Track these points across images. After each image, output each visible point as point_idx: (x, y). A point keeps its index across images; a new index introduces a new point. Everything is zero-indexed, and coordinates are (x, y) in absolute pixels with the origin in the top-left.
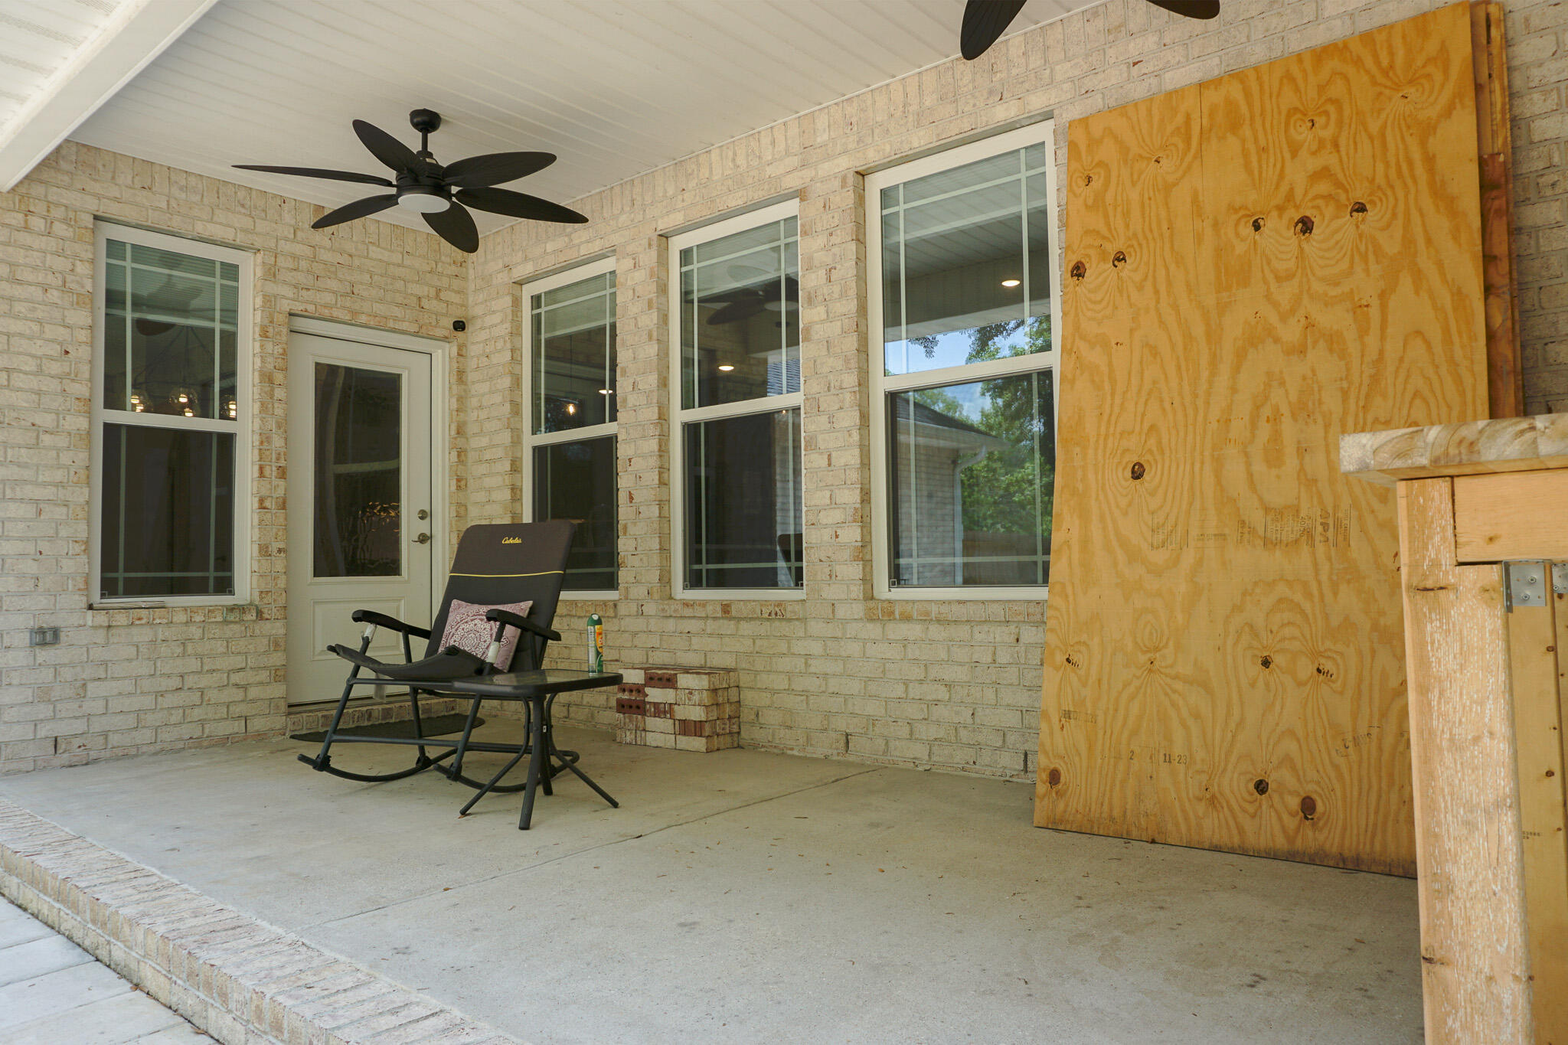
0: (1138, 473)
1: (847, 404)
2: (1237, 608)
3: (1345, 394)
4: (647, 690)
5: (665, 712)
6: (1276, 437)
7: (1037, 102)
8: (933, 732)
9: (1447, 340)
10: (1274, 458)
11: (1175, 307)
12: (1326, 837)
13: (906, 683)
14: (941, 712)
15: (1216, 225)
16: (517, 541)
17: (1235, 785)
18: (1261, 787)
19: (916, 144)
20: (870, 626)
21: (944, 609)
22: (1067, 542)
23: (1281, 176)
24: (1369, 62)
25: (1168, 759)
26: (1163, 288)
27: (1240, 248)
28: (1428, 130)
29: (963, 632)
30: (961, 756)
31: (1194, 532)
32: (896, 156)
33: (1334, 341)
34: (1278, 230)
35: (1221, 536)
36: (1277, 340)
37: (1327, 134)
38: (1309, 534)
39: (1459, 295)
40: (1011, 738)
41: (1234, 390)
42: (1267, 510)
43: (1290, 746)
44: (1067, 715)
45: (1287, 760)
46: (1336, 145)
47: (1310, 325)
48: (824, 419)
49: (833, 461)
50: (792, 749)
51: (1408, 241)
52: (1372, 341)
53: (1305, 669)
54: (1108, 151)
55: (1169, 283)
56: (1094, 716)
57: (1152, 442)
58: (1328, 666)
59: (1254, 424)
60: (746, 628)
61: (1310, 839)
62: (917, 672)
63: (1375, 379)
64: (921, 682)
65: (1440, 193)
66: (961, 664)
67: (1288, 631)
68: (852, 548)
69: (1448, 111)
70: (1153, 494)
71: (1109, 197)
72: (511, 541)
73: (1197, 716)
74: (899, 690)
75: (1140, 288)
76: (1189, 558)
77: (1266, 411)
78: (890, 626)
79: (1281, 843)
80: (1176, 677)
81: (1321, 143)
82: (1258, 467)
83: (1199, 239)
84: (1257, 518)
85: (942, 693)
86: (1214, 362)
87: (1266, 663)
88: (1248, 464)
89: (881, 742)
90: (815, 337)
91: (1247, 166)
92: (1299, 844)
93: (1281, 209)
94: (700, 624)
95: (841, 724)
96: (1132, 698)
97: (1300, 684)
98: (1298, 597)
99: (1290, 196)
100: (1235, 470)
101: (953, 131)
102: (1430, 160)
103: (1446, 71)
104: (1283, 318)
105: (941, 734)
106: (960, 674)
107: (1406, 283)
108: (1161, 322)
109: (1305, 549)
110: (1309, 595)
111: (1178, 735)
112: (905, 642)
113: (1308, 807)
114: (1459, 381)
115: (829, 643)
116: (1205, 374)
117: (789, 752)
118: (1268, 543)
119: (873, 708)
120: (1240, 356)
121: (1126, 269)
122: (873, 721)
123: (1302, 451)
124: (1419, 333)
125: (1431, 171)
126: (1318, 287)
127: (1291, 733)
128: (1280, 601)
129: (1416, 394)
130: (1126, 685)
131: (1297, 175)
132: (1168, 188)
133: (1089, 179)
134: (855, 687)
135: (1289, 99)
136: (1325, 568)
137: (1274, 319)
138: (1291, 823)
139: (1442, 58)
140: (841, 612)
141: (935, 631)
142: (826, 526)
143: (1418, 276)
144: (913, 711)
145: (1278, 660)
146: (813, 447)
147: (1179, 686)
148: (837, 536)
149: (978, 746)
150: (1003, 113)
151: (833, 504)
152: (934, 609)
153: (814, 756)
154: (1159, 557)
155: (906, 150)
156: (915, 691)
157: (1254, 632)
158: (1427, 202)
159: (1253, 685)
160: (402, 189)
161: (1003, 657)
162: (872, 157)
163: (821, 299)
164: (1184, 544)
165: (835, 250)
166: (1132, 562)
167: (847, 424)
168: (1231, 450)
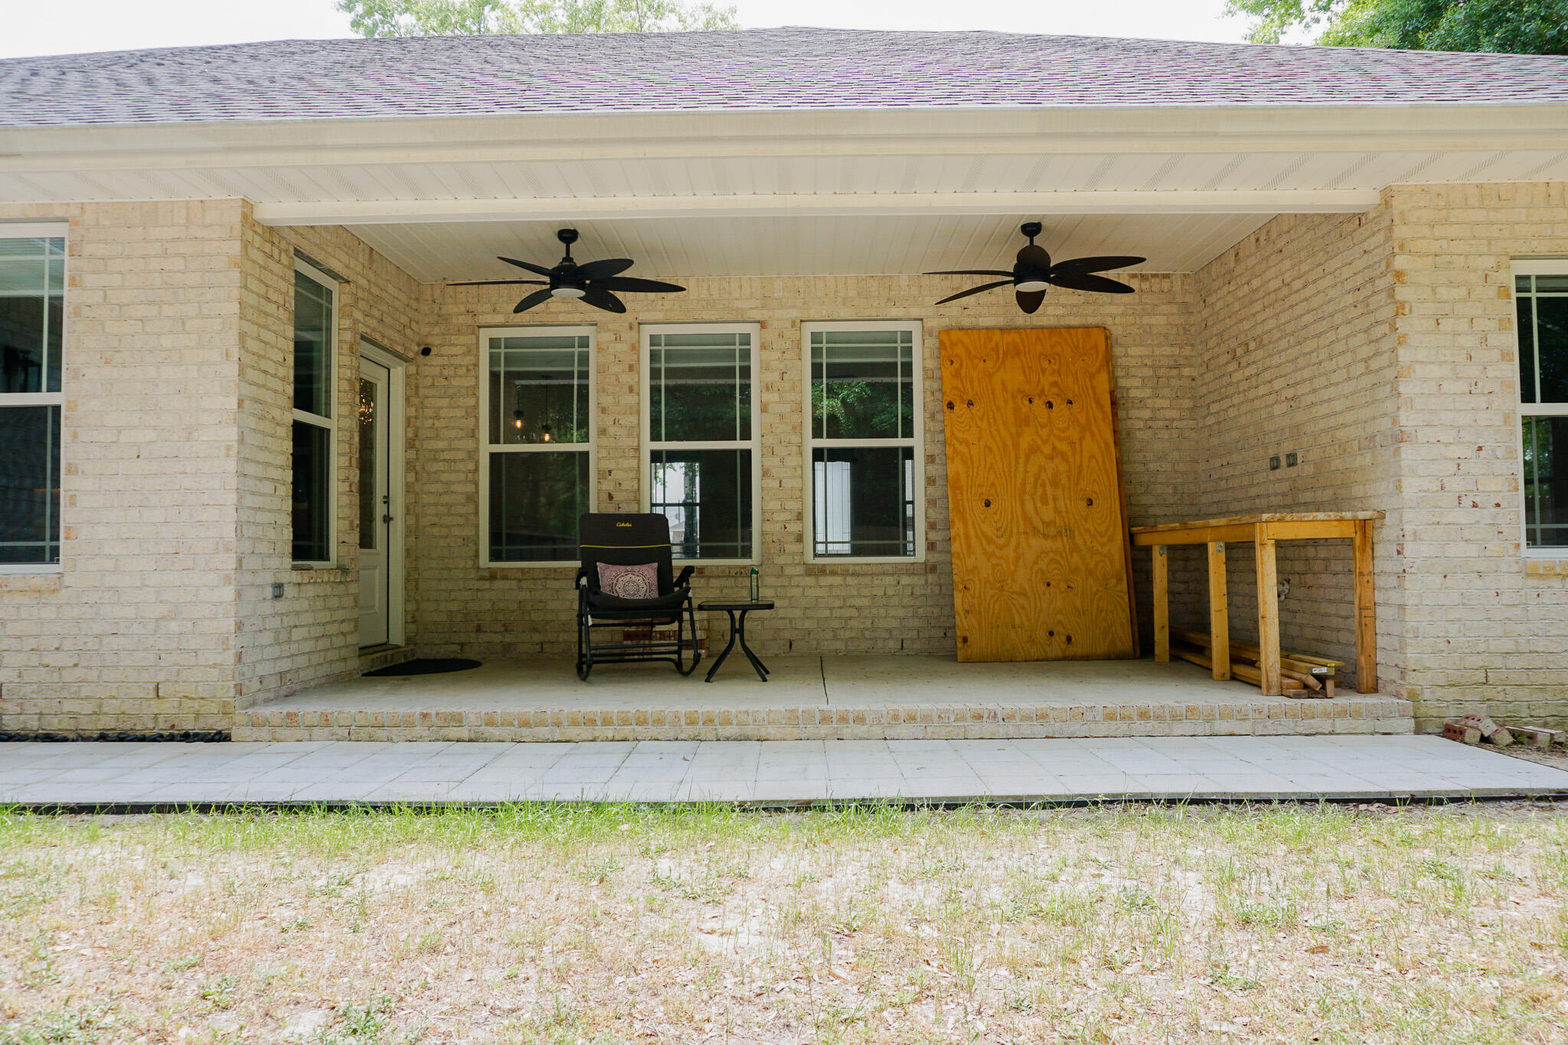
0: (988, 504)
1: (793, 453)
2: (1035, 563)
3: (1069, 477)
6: (1045, 493)
7: (915, 312)
8: (848, 634)
9: (1104, 461)
10: (1044, 501)
11: (998, 430)
12: (1076, 649)
13: (831, 609)
14: (854, 623)
15: (1013, 396)
16: (628, 525)
17: (1041, 634)
18: (1051, 634)
20: (808, 579)
21: (857, 568)
22: (958, 535)
23: (1039, 381)
24: (1069, 341)
25: (1014, 627)
26: (992, 421)
27: (1024, 410)
28: (1092, 377)
29: (867, 580)
30: (863, 646)
31: (1015, 531)
33: (1063, 456)
34: (1039, 405)
35: (1026, 533)
36: (1042, 452)
37: (1056, 367)
38: (1060, 533)
39: (1106, 444)
40: (895, 633)
41: (1026, 471)
42: (1043, 523)
43: (1060, 617)
44: (968, 612)
45: (1060, 622)
46: (1059, 373)
47: (1054, 448)
48: (777, 460)
49: (783, 484)
51: (1088, 420)
52: (1077, 457)
53: (1063, 586)
54: (960, 350)
55: (995, 420)
56: (980, 613)
57: (993, 491)
58: (1072, 585)
59: (1036, 488)
60: (715, 583)
61: (1071, 651)
62: (838, 603)
63: (1080, 472)
64: (841, 608)
65: (1097, 401)
66: (865, 597)
67: (1056, 571)
68: (796, 534)
69: (1099, 371)
70: (995, 513)
71: (963, 373)
72: (623, 525)
73: (1023, 608)
74: (827, 613)
75: (982, 419)
76: (1013, 542)
77: (1040, 482)
78: (821, 578)
79: (1060, 654)
80: (1013, 592)
81: (1054, 371)
82: (1039, 505)
83: (1006, 401)
84: (1040, 526)
85: (854, 613)
86: (1017, 458)
87: (1049, 585)
88: (1035, 504)
89: (815, 642)
90: (770, 410)
91: (1024, 373)
92: (1067, 654)
93: (1040, 396)
95: (787, 635)
96: (995, 602)
97: (1062, 592)
98: (1059, 558)
99: (1043, 391)
100: (1029, 506)
101: (866, 314)
102: (1093, 388)
103: (1097, 352)
104: (1044, 443)
105: (853, 634)
106: (866, 602)
107: (1088, 435)
108: (992, 437)
109: (1059, 540)
110: (1062, 557)
111: (1017, 616)
112: (831, 586)
113: (1069, 639)
114: (1108, 477)
115: (779, 589)
116: (1013, 464)
118: (1046, 536)
119: (808, 624)
120: (1028, 458)
121: (974, 409)
122: (809, 632)
123: (1055, 499)
124: (1094, 457)
125: (1095, 393)
126: (1056, 432)
127: (1060, 612)
128: (1052, 560)
129: (1094, 480)
130: (992, 597)
131: (1046, 381)
132: (990, 375)
133: (952, 362)
134: (798, 613)
135: (1039, 348)
136: (1067, 548)
137: (1040, 442)
138: (1064, 646)
139: (1095, 347)
140: (788, 571)
141: (849, 580)
142: (778, 522)
143: (1093, 435)
144: (835, 624)
145: (1053, 583)
146: (769, 477)
147: (1015, 596)
148: (785, 528)
149: (875, 639)
150: (894, 312)
151: (783, 509)
152: (851, 569)
153: (767, 655)
154: (1001, 541)
156: (837, 613)
157: (1043, 573)
158: (1094, 405)
159: (1044, 594)
160: (554, 286)
161: (890, 592)
162: (813, 314)
163: (776, 389)
164: (1011, 536)
165: (786, 362)
166: (989, 543)
167: (793, 464)
168: (1027, 497)
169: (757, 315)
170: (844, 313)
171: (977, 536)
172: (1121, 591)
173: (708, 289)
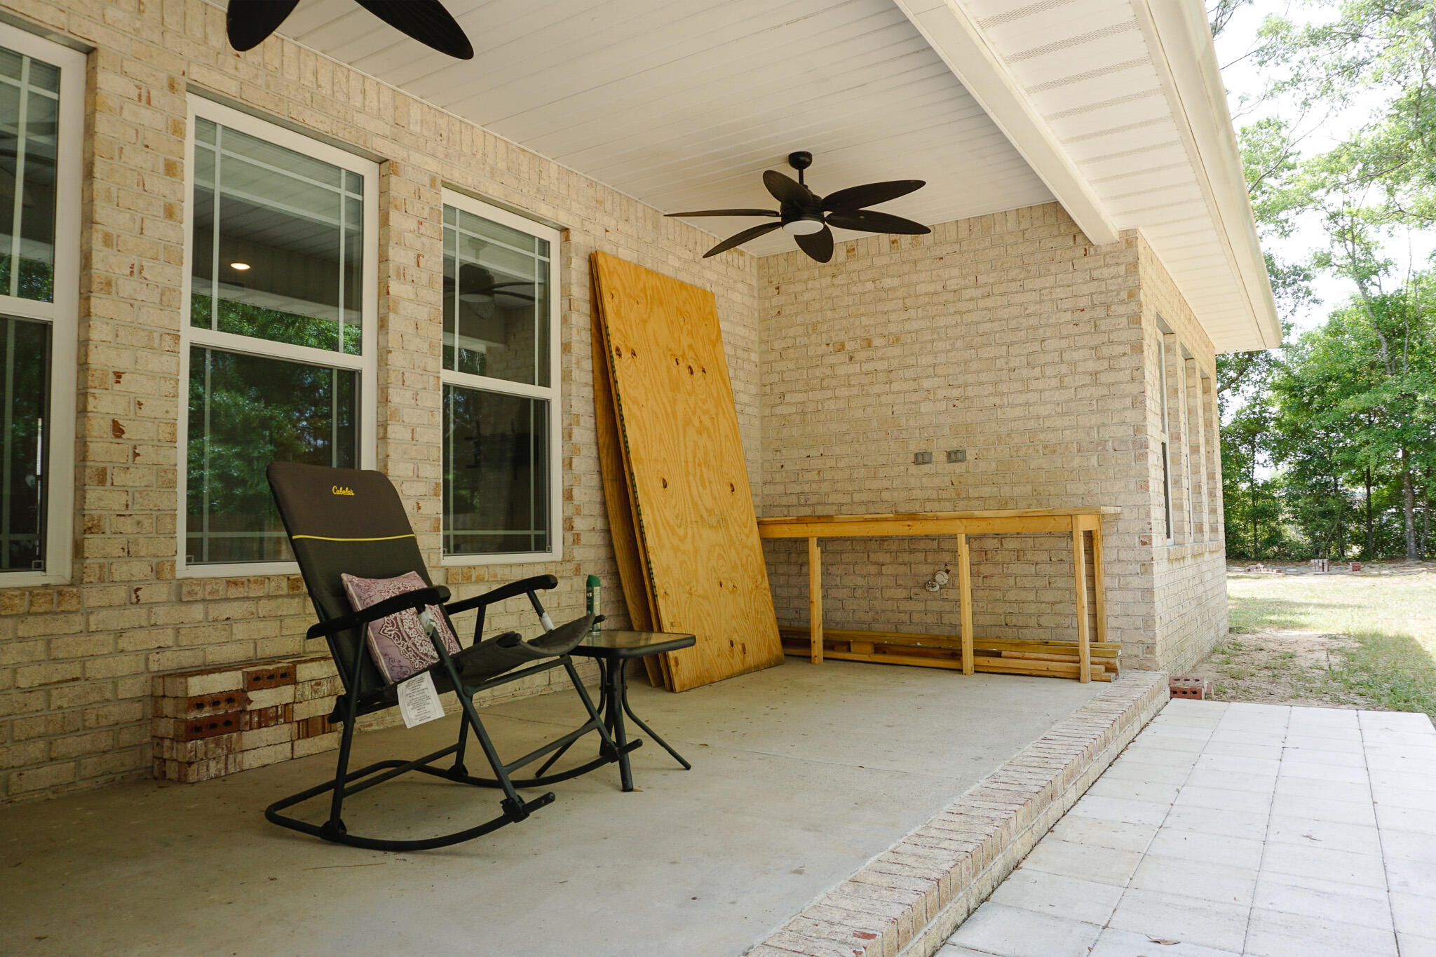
0: (665, 485)
2: (709, 558)
3: (715, 457)
4: (251, 695)
5: (277, 717)
6: (702, 475)
7: (563, 218)
9: (734, 443)
10: (703, 484)
11: (659, 393)
12: (750, 659)
15: (664, 354)
16: (351, 493)
17: (725, 644)
18: (732, 643)
19: (490, 192)
23: (680, 340)
25: (706, 638)
27: (675, 373)
28: (714, 346)
31: (689, 520)
32: (474, 190)
33: (708, 431)
34: (684, 370)
35: (696, 522)
36: (693, 425)
37: (689, 327)
38: (719, 523)
39: (733, 423)
41: (686, 448)
42: (707, 510)
43: (734, 623)
44: (672, 625)
45: (735, 629)
46: (692, 334)
47: (701, 422)
48: (409, 394)
49: (416, 436)
50: (371, 725)
51: (717, 391)
53: (731, 587)
54: (616, 282)
55: (655, 380)
57: (666, 469)
58: (736, 584)
59: (695, 468)
61: (747, 662)
65: (721, 374)
67: (724, 569)
68: (433, 520)
69: (717, 340)
70: (671, 496)
71: (623, 312)
73: (709, 615)
76: (690, 533)
77: (697, 461)
80: (699, 597)
81: (688, 331)
82: (700, 489)
83: (659, 357)
84: (705, 514)
86: (677, 430)
87: (721, 585)
88: (697, 487)
90: (403, 312)
91: (669, 327)
93: (683, 358)
94: (249, 606)
96: (689, 609)
97: (731, 594)
98: (723, 553)
99: (683, 352)
100: (694, 490)
102: (716, 359)
104: (693, 415)
108: (656, 401)
109: (720, 531)
111: (706, 625)
113: (744, 649)
114: (740, 461)
116: (676, 439)
117: (369, 729)
118: (710, 527)
120: (685, 431)
121: (637, 361)
123: (710, 483)
124: (728, 437)
125: (718, 364)
126: (700, 403)
127: (733, 617)
128: (719, 555)
130: (686, 602)
131: (685, 341)
132: (644, 322)
133: (613, 296)
135: (675, 301)
136: (726, 540)
137: (690, 413)
138: (742, 657)
139: (712, 313)
145: (724, 583)
146: (397, 419)
147: (701, 601)
148: (419, 508)
151: (417, 476)
153: (395, 724)
154: (681, 532)
155: (481, 190)
157: (715, 570)
159: (720, 596)
162: (457, 177)
163: (409, 278)
164: (687, 527)
165: (423, 239)
166: (673, 535)
167: (429, 404)
168: (691, 478)
169: (385, 148)
170: (494, 191)
171: (663, 524)
172: (765, 589)
173: (315, 73)
